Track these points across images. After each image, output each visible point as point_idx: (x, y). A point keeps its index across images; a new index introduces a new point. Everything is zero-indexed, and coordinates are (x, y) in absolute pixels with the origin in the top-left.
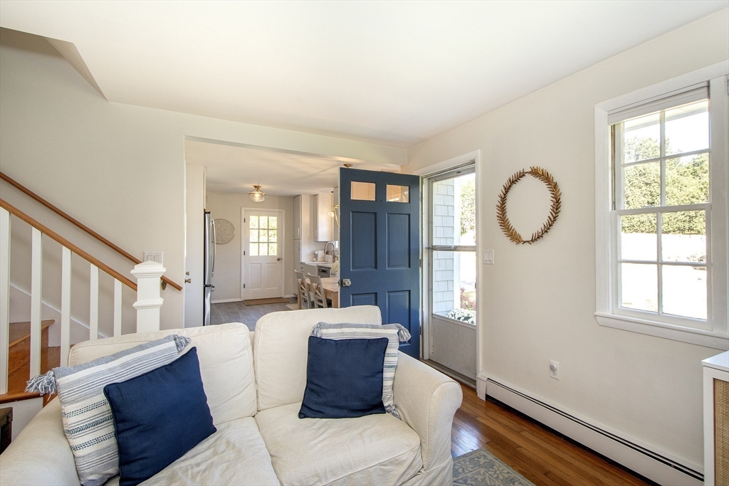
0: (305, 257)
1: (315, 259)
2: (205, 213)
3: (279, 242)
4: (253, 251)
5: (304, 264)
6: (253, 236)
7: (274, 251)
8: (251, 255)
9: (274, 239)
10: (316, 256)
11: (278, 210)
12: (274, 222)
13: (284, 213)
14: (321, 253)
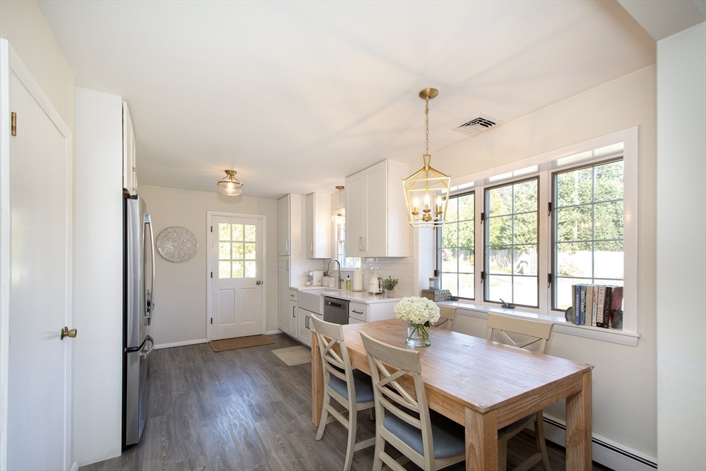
0: (296, 281)
1: (309, 283)
2: (126, 196)
3: (259, 260)
4: (224, 272)
5: (296, 290)
6: (224, 251)
7: (252, 272)
8: (220, 277)
9: (253, 255)
10: (310, 278)
11: (257, 216)
12: (251, 232)
13: (265, 221)
14: (317, 275)
